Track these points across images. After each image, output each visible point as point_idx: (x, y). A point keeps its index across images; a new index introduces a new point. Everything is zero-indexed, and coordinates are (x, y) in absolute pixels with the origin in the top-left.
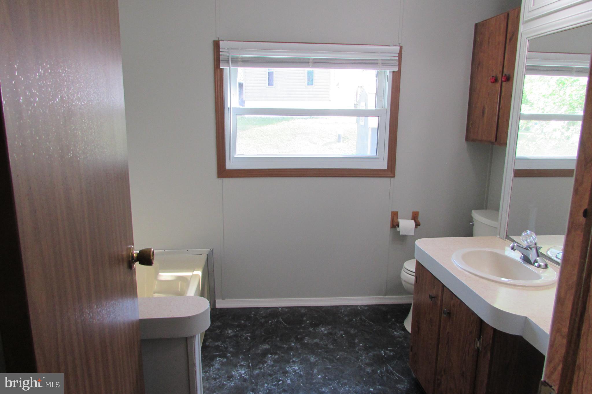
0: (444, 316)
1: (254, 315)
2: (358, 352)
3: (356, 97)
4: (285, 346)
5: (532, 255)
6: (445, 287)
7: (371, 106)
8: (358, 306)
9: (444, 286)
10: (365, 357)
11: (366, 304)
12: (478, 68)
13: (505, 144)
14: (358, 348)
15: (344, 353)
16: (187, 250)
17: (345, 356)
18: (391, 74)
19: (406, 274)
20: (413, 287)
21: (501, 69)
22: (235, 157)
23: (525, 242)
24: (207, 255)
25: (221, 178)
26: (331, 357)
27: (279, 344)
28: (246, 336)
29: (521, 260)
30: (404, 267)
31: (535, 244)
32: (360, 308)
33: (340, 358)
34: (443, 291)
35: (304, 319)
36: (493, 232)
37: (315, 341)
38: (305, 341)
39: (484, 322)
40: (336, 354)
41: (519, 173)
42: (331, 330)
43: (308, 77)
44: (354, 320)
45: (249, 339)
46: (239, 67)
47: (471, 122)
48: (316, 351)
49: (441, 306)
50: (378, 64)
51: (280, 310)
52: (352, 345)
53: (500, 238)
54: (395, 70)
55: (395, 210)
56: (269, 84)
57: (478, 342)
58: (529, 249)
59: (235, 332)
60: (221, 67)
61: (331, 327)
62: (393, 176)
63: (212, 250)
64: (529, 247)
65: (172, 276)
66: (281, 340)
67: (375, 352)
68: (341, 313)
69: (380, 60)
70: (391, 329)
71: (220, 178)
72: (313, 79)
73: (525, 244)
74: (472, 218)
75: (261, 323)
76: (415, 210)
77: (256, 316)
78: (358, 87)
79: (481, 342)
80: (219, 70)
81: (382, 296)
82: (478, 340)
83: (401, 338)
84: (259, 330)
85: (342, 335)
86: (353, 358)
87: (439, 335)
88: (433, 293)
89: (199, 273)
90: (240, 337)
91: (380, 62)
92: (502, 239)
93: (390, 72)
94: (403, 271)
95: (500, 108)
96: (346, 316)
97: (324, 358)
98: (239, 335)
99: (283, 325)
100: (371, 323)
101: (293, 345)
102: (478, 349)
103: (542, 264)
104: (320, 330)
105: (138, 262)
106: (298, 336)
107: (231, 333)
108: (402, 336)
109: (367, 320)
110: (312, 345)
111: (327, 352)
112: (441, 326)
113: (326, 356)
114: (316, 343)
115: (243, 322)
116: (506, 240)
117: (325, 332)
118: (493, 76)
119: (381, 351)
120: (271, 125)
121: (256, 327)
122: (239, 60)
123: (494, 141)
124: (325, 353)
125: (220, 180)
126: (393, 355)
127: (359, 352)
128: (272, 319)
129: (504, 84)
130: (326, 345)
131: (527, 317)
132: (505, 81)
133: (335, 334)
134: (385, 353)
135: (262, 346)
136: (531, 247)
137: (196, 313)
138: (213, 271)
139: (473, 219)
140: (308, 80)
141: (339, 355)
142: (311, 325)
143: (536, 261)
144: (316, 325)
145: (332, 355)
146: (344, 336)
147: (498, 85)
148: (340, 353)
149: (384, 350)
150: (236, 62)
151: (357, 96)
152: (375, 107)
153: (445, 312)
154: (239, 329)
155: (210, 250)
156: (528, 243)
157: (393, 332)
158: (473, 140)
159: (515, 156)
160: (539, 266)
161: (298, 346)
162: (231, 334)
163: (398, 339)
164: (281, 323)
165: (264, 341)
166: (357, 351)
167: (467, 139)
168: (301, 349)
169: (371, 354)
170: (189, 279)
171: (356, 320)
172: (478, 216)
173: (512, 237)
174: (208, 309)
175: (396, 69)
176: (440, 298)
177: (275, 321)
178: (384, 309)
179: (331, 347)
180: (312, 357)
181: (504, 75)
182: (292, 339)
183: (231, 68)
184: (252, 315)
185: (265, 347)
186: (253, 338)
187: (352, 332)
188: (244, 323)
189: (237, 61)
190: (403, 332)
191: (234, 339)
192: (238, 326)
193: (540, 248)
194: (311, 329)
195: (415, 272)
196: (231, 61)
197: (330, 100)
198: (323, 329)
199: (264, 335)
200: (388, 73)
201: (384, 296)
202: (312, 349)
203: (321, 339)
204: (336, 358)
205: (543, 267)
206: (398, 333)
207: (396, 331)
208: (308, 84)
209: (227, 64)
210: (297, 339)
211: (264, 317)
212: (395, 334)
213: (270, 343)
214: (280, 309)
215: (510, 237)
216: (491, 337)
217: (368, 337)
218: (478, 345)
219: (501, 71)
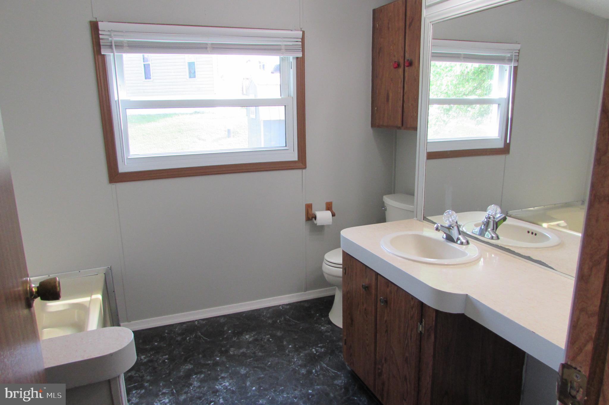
0: (380, 305)
1: (167, 333)
2: (288, 355)
3: (242, 90)
4: (209, 362)
5: (455, 233)
6: (378, 276)
7: (276, 95)
8: (280, 306)
9: (377, 274)
10: (297, 358)
11: (287, 303)
12: (379, 53)
13: (415, 129)
14: (287, 350)
15: (274, 358)
16: (78, 271)
17: (277, 361)
18: (295, 61)
19: (328, 266)
20: (341, 279)
21: (402, 54)
22: (129, 157)
23: (448, 222)
24: (105, 274)
25: (114, 183)
26: (262, 365)
27: (202, 362)
28: (164, 359)
29: (444, 239)
30: (324, 260)
31: (457, 223)
32: (283, 308)
33: (271, 364)
34: (377, 279)
35: (226, 328)
36: (410, 215)
37: (241, 351)
38: (231, 353)
39: (425, 305)
40: (267, 361)
41: (431, 156)
42: (256, 336)
43: (189, 68)
44: (278, 321)
45: (166, 362)
46: (125, 53)
47: (376, 108)
48: (245, 361)
49: (376, 295)
50: (281, 50)
51: (197, 324)
52: (281, 348)
53: (417, 220)
54: (299, 57)
55: (309, 202)
56: (146, 78)
57: (421, 326)
58: (451, 228)
59: (150, 357)
60: (103, 53)
61: (255, 332)
62: (304, 167)
63: (111, 267)
64: (450, 226)
65: (64, 305)
66: (204, 356)
67: (306, 352)
68: (263, 316)
69: (283, 45)
70: (318, 325)
71: (112, 184)
72: (195, 72)
73: (447, 224)
74: (383, 203)
75: (177, 341)
76: (329, 201)
77: (171, 335)
78: (244, 79)
79: (423, 325)
80: (100, 57)
81: (303, 292)
82: (421, 324)
83: (329, 332)
84: (177, 349)
85: (268, 340)
86: (285, 362)
87: (376, 325)
88: (366, 282)
89: (99, 296)
90: (156, 361)
91: (283, 47)
92: (420, 221)
93: (293, 58)
94: (324, 264)
95: (404, 94)
96: (269, 318)
97: (255, 367)
98: (155, 359)
99: (204, 339)
100: (296, 321)
101: (218, 360)
102: (421, 332)
103: (464, 241)
104: (245, 338)
105: (39, 298)
106: (222, 349)
107: (145, 358)
108: (329, 330)
109: (291, 319)
110: (239, 356)
111: (256, 361)
112: (378, 315)
113: (256, 365)
114: (243, 353)
115: (156, 344)
116: (424, 221)
117: (251, 339)
118: (395, 62)
119: (312, 349)
120: (152, 122)
121: (173, 347)
122: (125, 45)
123: (401, 126)
124: (255, 362)
125: (114, 186)
126: (324, 351)
127: (290, 354)
128: (189, 335)
129: (406, 68)
130: (254, 353)
131: (467, 295)
132: (408, 66)
133: (261, 340)
134: (317, 351)
135: (184, 367)
136: (453, 225)
137: (120, 348)
138: (114, 291)
139: (385, 205)
140: (190, 72)
141: (270, 361)
142: (235, 334)
143: (458, 239)
144: (239, 334)
145: (263, 363)
146: (271, 340)
147: (401, 70)
148: (271, 359)
149: (314, 348)
150: (120, 46)
151: (242, 88)
152: (281, 96)
153: (382, 301)
154: (154, 352)
155: (108, 267)
156: (450, 222)
157: (320, 328)
158: (379, 126)
159: (427, 139)
160: (462, 243)
161: (224, 359)
162: (145, 360)
163: (326, 333)
164: (200, 337)
165: (186, 361)
166: (288, 353)
167: (373, 125)
168: (228, 363)
169: (303, 354)
170: (88, 305)
171: (280, 321)
172: (389, 201)
173: (429, 218)
174: (132, 341)
175: (300, 55)
176: (373, 287)
177: (193, 336)
178: (306, 305)
179: (260, 354)
180: (242, 368)
181: (406, 60)
182: (217, 353)
183: (116, 54)
184: (166, 334)
185: (187, 367)
186: (172, 359)
187: (279, 334)
188: (158, 345)
189: (122, 46)
190: (329, 326)
191: (150, 365)
192: (152, 349)
193: (460, 226)
194: (235, 339)
195: (342, 264)
196: (115, 46)
197: (215, 94)
198: (247, 337)
199: (183, 355)
200: (291, 59)
201: (305, 291)
202: (240, 360)
203: (248, 348)
204: (268, 365)
205: (465, 243)
206: (325, 328)
207: (322, 326)
208: (190, 77)
209: (110, 49)
210: (222, 352)
211: (180, 335)
212: (323, 329)
213: (192, 362)
214: (197, 322)
215: (427, 218)
216: (434, 319)
217: (296, 337)
218: (420, 329)
219: (403, 56)
